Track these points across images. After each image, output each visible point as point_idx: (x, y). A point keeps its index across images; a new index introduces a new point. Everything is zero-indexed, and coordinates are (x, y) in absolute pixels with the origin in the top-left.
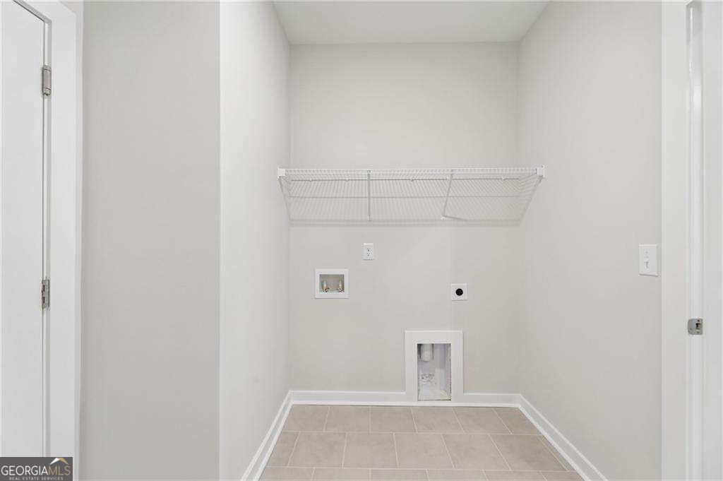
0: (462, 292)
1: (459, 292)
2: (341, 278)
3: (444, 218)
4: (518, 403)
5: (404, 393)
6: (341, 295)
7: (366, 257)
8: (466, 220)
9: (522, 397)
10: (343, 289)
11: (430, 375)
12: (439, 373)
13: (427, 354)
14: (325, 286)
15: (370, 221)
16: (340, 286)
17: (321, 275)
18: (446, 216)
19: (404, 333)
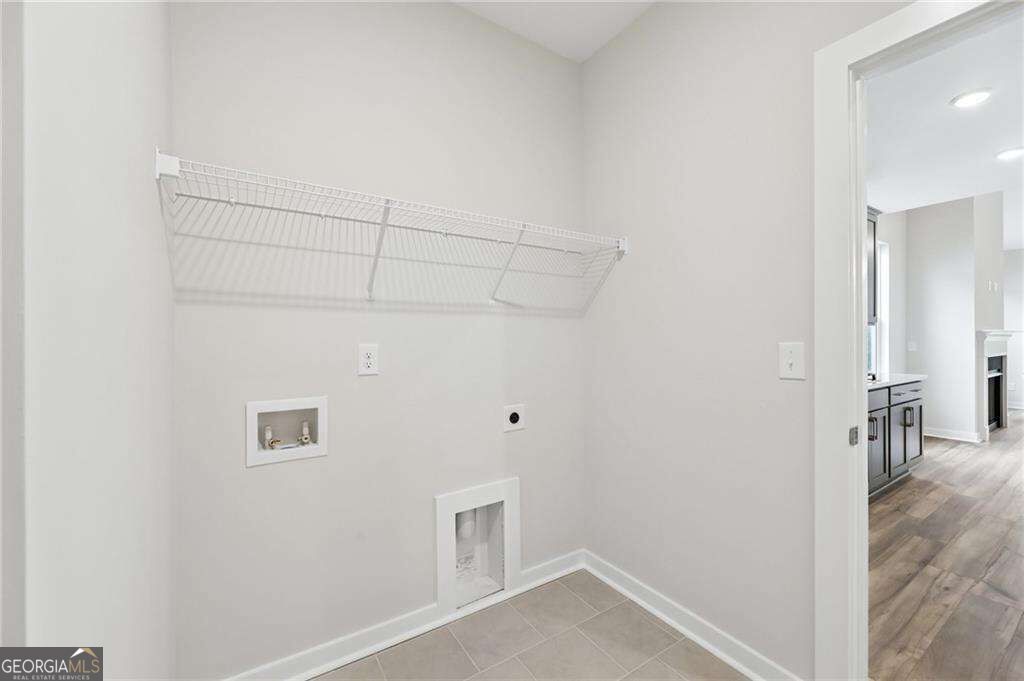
0: (518, 416)
1: (514, 418)
2: (310, 417)
3: (494, 302)
4: (582, 561)
5: (435, 605)
6: (309, 450)
7: (364, 371)
8: (521, 307)
9: (588, 552)
10: (314, 438)
11: (467, 558)
12: (480, 551)
13: (467, 526)
14: (269, 436)
15: (371, 300)
16: (306, 431)
17: (259, 414)
18: (496, 300)
19: (435, 500)
